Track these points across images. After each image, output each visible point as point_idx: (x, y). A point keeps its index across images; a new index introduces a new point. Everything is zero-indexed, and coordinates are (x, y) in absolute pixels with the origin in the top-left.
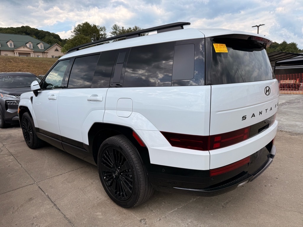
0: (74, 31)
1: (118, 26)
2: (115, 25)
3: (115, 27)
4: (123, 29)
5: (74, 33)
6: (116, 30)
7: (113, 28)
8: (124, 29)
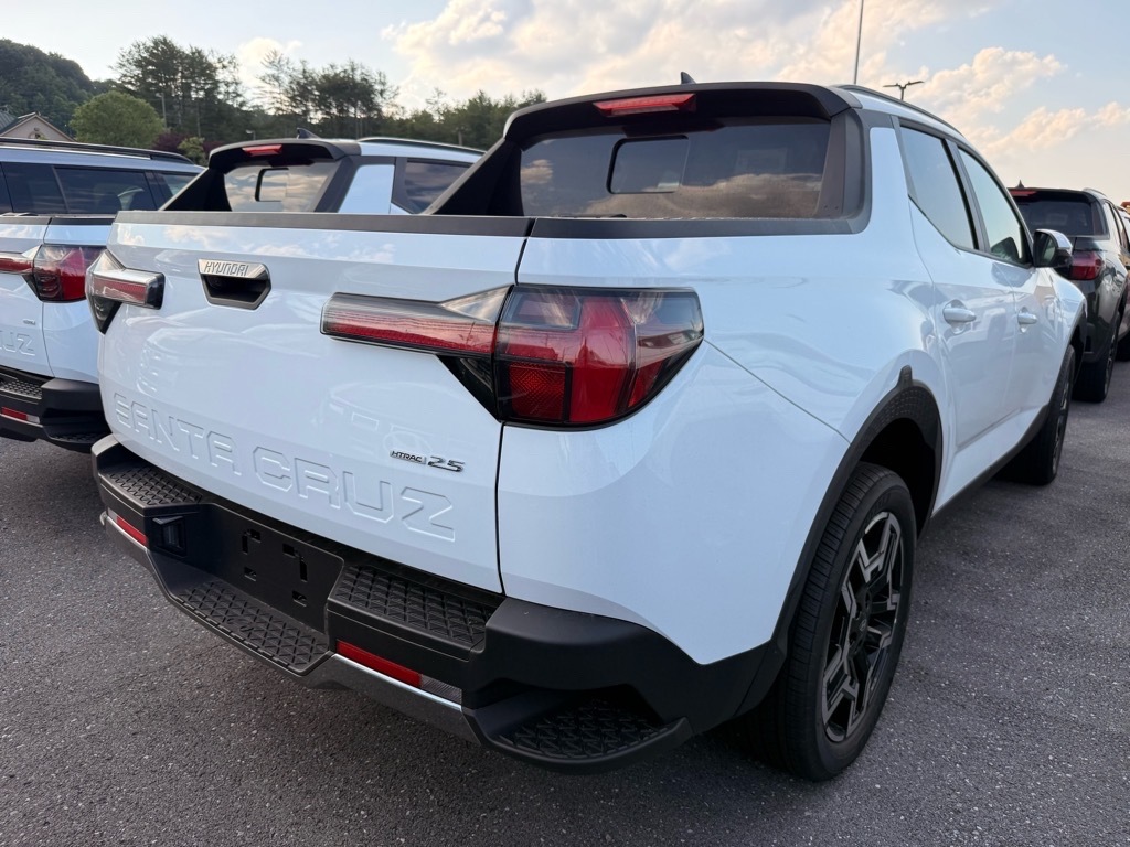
1: (284, 57)
2: (275, 54)
3: (275, 62)
6: (279, 69)
7: (266, 63)
8: (309, 68)
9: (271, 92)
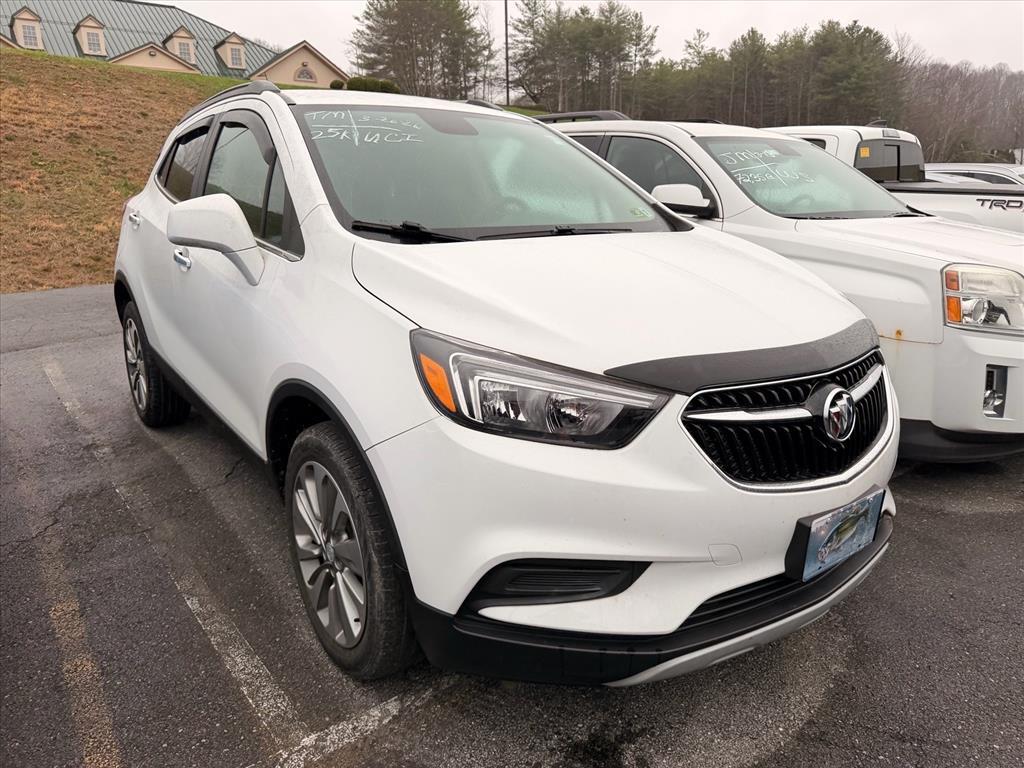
0: (368, 16)
4: (559, 9)
5: (367, 22)
6: (534, 12)
8: (564, 8)
9: (521, 42)
